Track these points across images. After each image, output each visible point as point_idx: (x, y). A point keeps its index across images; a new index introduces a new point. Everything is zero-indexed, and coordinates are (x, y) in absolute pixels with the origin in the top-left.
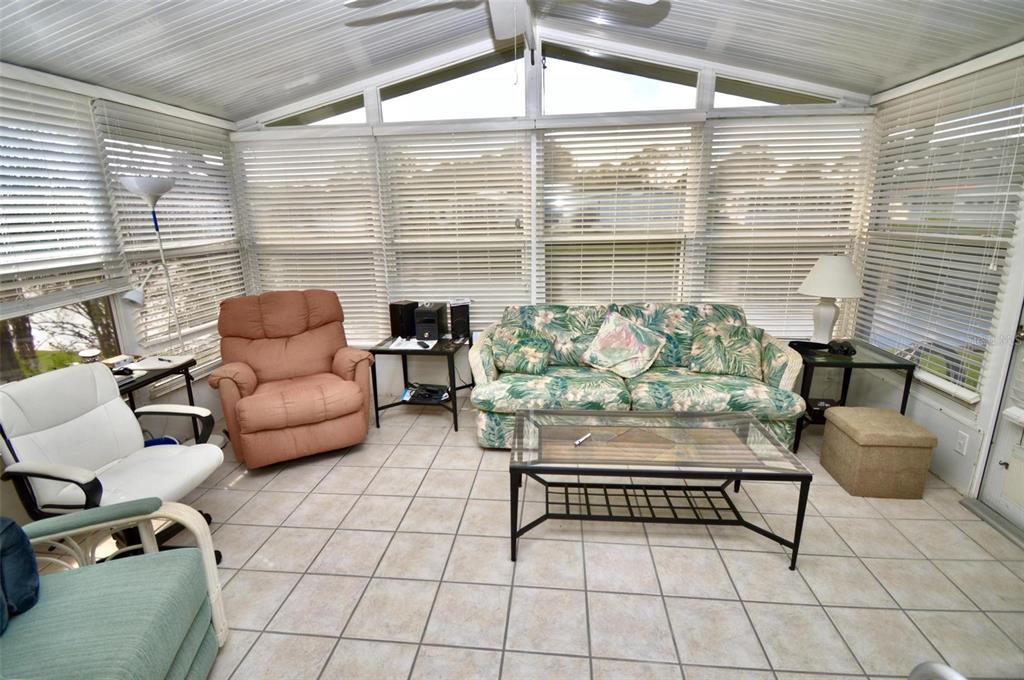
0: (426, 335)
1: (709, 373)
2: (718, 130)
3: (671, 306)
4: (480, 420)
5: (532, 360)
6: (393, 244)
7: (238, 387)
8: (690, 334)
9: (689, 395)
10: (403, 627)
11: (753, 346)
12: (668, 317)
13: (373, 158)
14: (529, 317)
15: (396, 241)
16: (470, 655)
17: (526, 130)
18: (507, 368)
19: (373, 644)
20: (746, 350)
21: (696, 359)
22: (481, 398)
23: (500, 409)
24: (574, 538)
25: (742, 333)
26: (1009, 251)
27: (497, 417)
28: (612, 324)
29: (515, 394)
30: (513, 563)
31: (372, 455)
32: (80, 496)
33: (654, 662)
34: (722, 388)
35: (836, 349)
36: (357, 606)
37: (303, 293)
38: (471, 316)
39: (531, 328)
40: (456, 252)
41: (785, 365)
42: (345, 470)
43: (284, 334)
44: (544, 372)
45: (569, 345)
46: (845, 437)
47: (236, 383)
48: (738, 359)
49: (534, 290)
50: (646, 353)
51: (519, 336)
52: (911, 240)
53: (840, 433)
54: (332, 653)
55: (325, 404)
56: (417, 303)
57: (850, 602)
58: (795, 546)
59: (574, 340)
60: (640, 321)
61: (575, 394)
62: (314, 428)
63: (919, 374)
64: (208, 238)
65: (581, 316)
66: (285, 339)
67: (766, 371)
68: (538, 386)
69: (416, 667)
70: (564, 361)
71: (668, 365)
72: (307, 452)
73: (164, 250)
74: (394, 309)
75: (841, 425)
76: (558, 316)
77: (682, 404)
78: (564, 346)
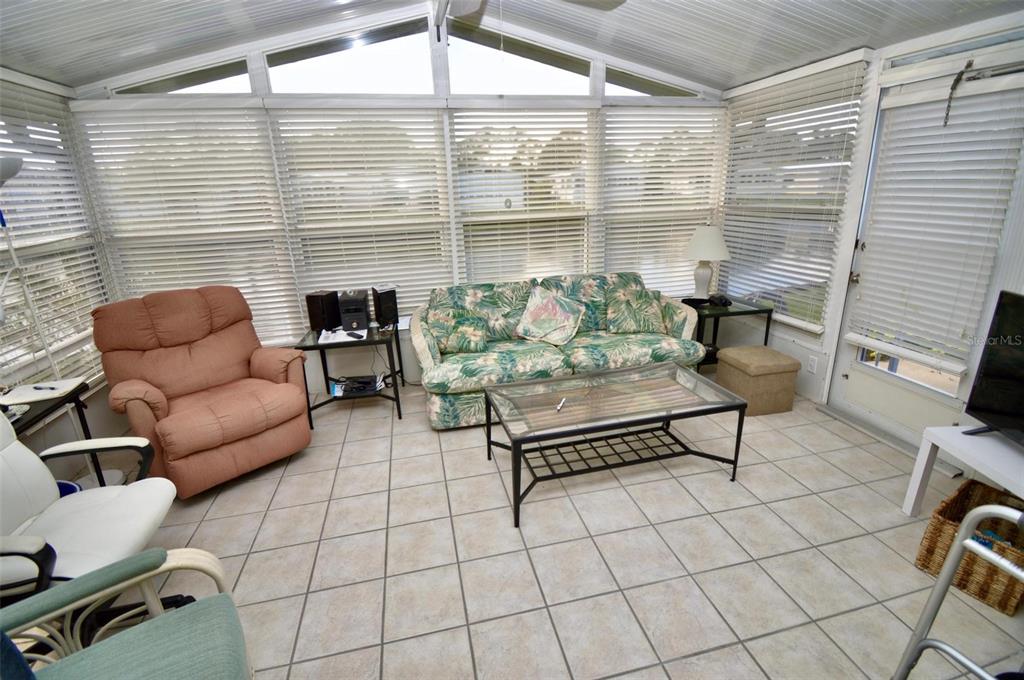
0: (355, 325)
1: (624, 333)
2: (610, 116)
3: (584, 277)
4: (433, 403)
5: (473, 338)
6: (297, 230)
7: (152, 408)
8: (603, 301)
9: (620, 354)
10: (444, 615)
11: (655, 308)
12: (584, 288)
13: (265, 133)
14: (459, 298)
15: (300, 227)
16: (518, 620)
17: (438, 109)
18: (449, 349)
19: (421, 639)
20: (651, 311)
21: (613, 322)
22: (435, 381)
23: (454, 389)
24: (560, 494)
25: (646, 296)
26: (841, 216)
27: (451, 398)
28: (537, 299)
29: (469, 373)
30: (516, 530)
31: (320, 458)
32: (31, 569)
33: (671, 579)
34: (643, 344)
35: (716, 301)
36: (384, 609)
37: (198, 291)
38: (398, 301)
39: (463, 308)
40: (371, 236)
41: (685, 320)
42: (295, 479)
43: (185, 340)
44: (485, 349)
45: (502, 321)
46: (737, 372)
47: (148, 404)
48: (647, 318)
49: (456, 271)
50: (571, 321)
51: (454, 317)
52: (764, 210)
53: (732, 369)
54: (382, 663)
55: (266, 412)
56: (336, 293)
57: (781, 497)
58: (734, 463)
59: (505, 316)
60: (560, 293)
61: (524, 366)
62: (253, 441)
63: (776, 316)
64: (56, 232)
65: (508, 293)
66: (187, 346)
67: (669, 326)
68: (488, 363)
69: (475, 647)
70: (498, 336)
71: (589, 330)
72: (248, 468)
73: (16, 250)
74: (312, 301)
75: (733, 363)
76: (486, 294)
77: (615, 362)
78: (497, 323)
